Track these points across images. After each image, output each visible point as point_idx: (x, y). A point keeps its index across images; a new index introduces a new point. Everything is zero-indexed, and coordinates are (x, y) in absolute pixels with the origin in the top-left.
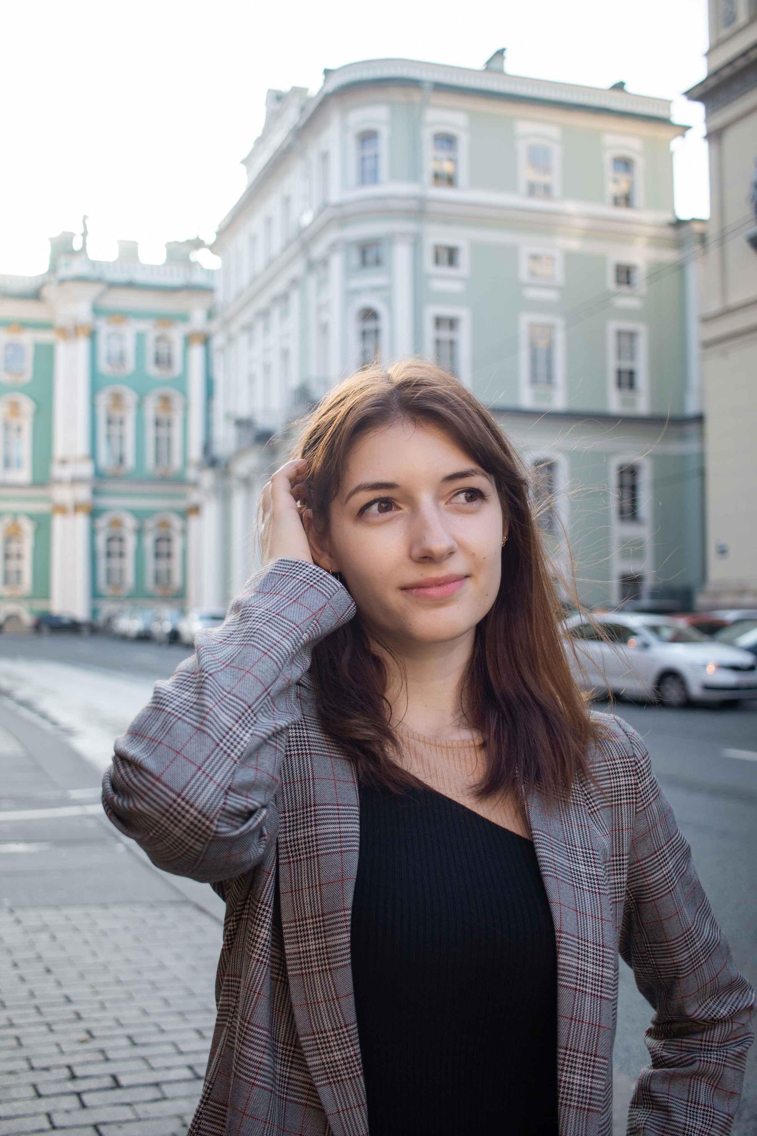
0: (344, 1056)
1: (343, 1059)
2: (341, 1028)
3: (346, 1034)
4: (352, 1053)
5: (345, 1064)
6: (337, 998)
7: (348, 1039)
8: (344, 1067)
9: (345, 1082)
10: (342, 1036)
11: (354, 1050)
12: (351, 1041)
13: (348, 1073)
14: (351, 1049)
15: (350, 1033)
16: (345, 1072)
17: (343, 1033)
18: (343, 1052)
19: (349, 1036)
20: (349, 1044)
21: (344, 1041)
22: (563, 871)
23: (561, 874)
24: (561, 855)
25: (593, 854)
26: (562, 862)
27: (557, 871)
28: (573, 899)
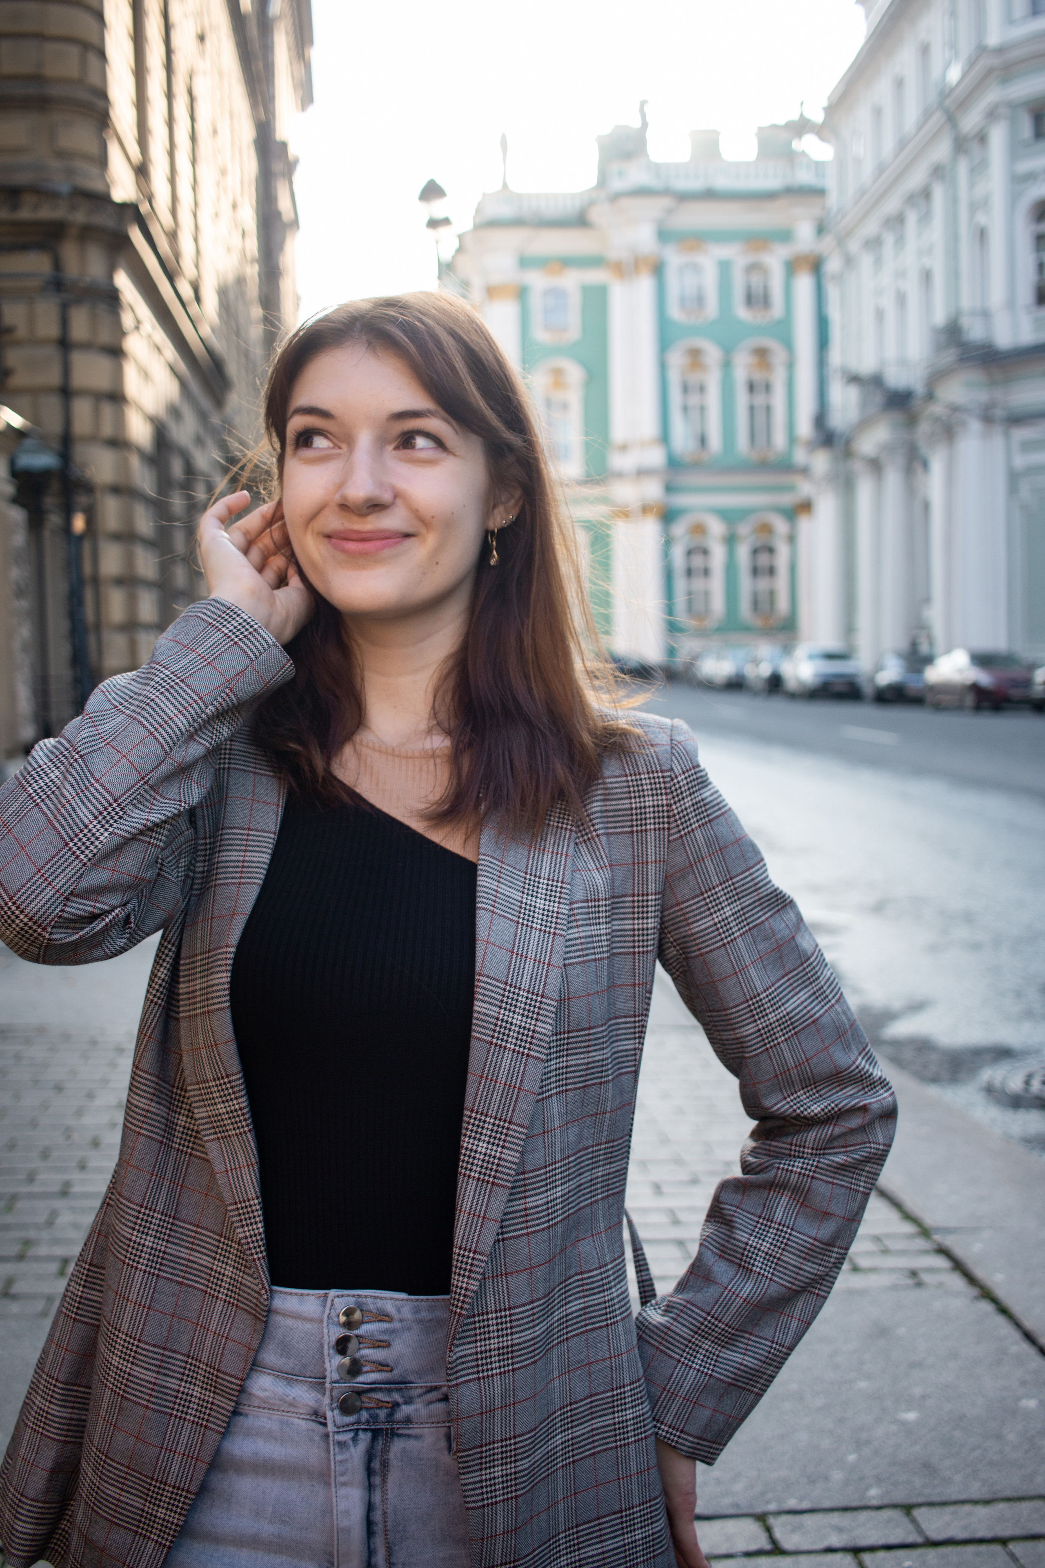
1: (228, 1113)
5: (230, 1118)
6: (216, 1045)
13: (234, 1129)
19: (232, 1087)
22: (508, 904)
23: (503, 908)
24: (513, 886)
25: (561, 887)
26: (510, 894)
27: (496, 905)
28: (512, 938)
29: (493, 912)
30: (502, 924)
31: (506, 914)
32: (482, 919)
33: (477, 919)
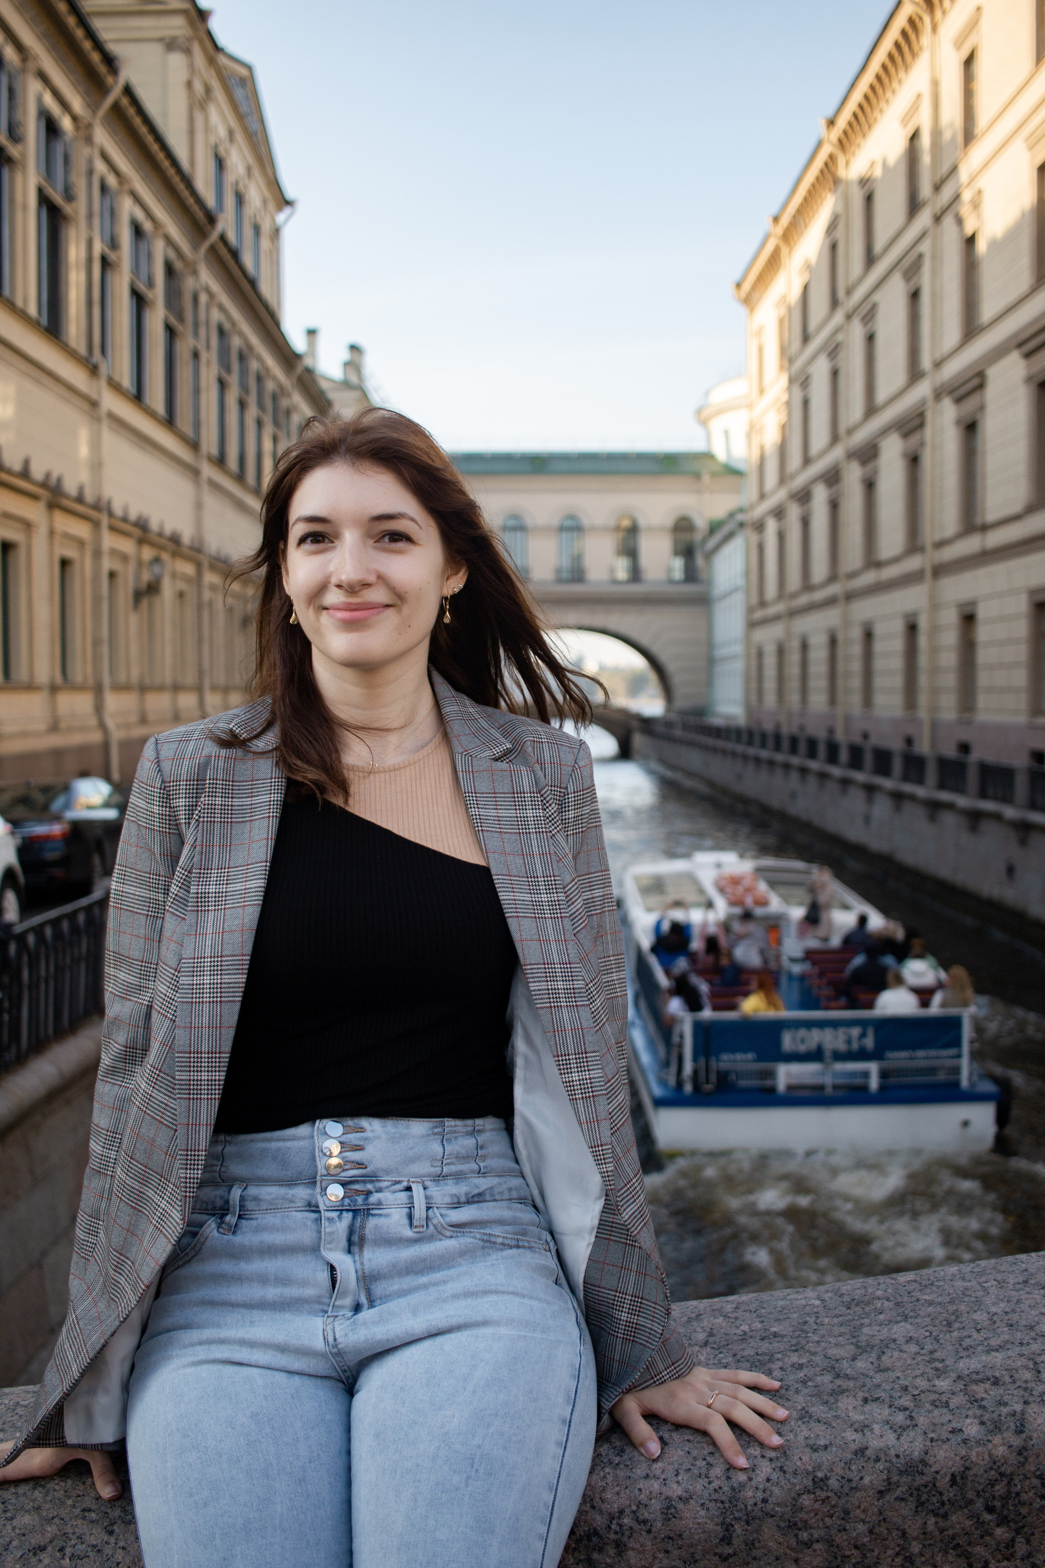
0: (210, 1078)
1: (208, 1080)
2: (216, 1053)
3: (217, 1060)
4: (217, 1078)
5: (208, 1085)
6: (220, 1027)
7: (217, 1064)
8: (206, 1087)
9: (202, 1101)
10: (214, 1060)
11: (219, 1076)
12: (219, 1067)
13: (208, 1094)
14: (217, 1074)
15: (222, 1060)
16: (206, 1092)
17: (216, 1058)
18: (210, 1074)
19: (219, 1062)
20: (217, 1069)
21: (214, 1064)
22: (525, 907)
23: (523, 910)
24: (523, 891)
25: (555, 880)
26: (523, 898)
27: (518, 910)
28: (536, 930)
29: (518, 917)
30: (526, 923)
31: (526, 915)
32: (512, 924)
33: (509, 925)
